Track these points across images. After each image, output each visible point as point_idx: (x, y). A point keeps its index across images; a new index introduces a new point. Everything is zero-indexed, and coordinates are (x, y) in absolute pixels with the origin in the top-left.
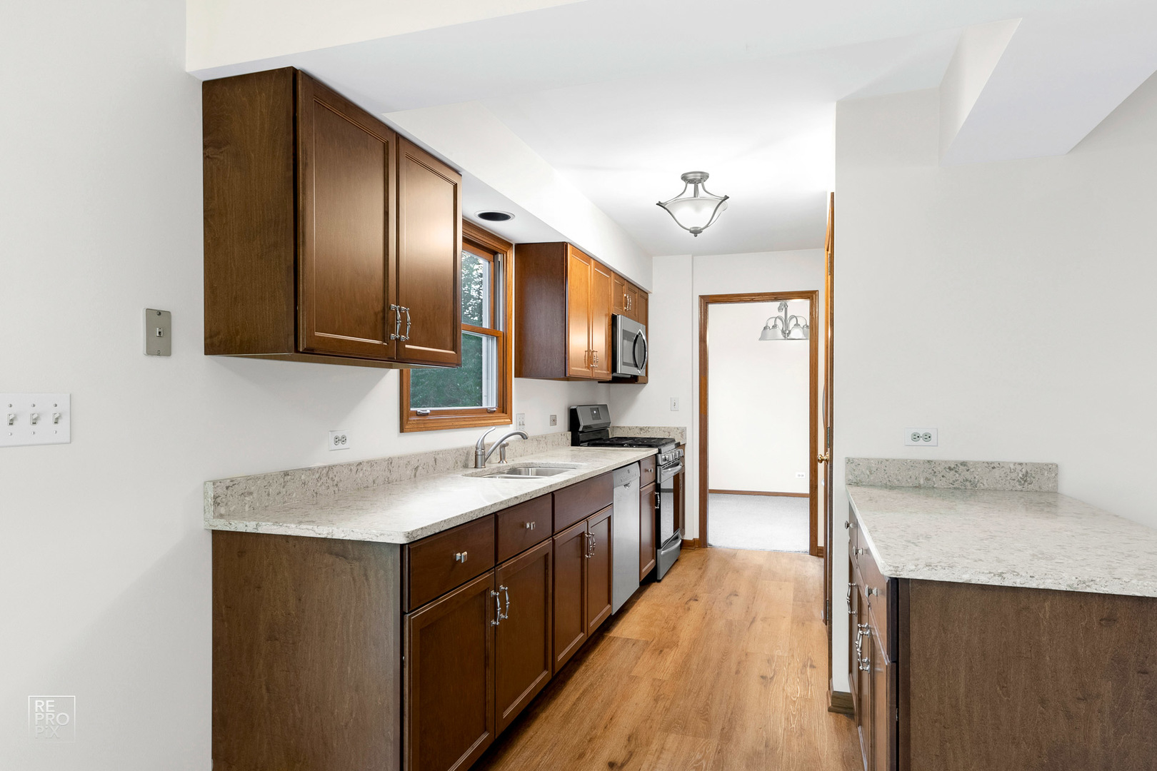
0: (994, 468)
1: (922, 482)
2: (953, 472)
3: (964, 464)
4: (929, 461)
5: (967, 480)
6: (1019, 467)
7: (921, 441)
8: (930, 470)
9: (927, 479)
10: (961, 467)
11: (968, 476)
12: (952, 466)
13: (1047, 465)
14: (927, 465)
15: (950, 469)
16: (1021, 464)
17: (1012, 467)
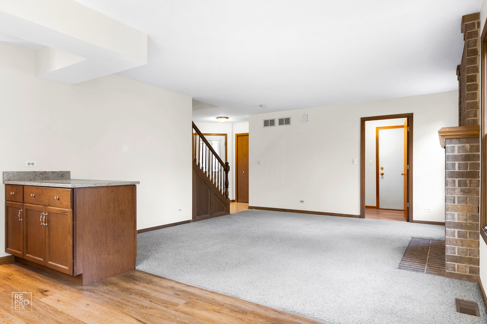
0: (54, 173)
1: (32, 178)
2: (42, 175)
3: (45, 172)
4: (34, 172)
5: (46, 177)
6: (61, 172)
7: (31, 165)
8: (35, 175)
9: (34, 177)
10: (44, 173)
11: (46, 176)
12: (42, 173)
13: (68, 171)
14: (33, 173)
15: (41, 174)
16: (61, 171)
17: (59, 172)
